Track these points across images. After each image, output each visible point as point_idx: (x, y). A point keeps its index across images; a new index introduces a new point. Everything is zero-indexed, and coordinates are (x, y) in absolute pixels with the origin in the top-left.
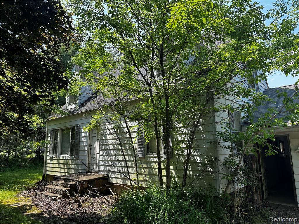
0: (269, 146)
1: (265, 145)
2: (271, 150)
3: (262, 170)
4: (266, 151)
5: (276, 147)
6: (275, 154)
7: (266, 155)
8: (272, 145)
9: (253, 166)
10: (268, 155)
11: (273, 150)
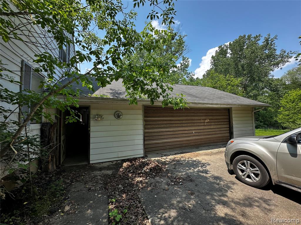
0: (71, 113)
1: (66, 109)
2: (73, 116)
3: (62, 138)
4: (67, 117)
5: (79, 113)
6: (76, 121)
7: (66, 123)
8: (75, 111)
9: (51, 135)
10: (69, 122)
11: (75, 116)
